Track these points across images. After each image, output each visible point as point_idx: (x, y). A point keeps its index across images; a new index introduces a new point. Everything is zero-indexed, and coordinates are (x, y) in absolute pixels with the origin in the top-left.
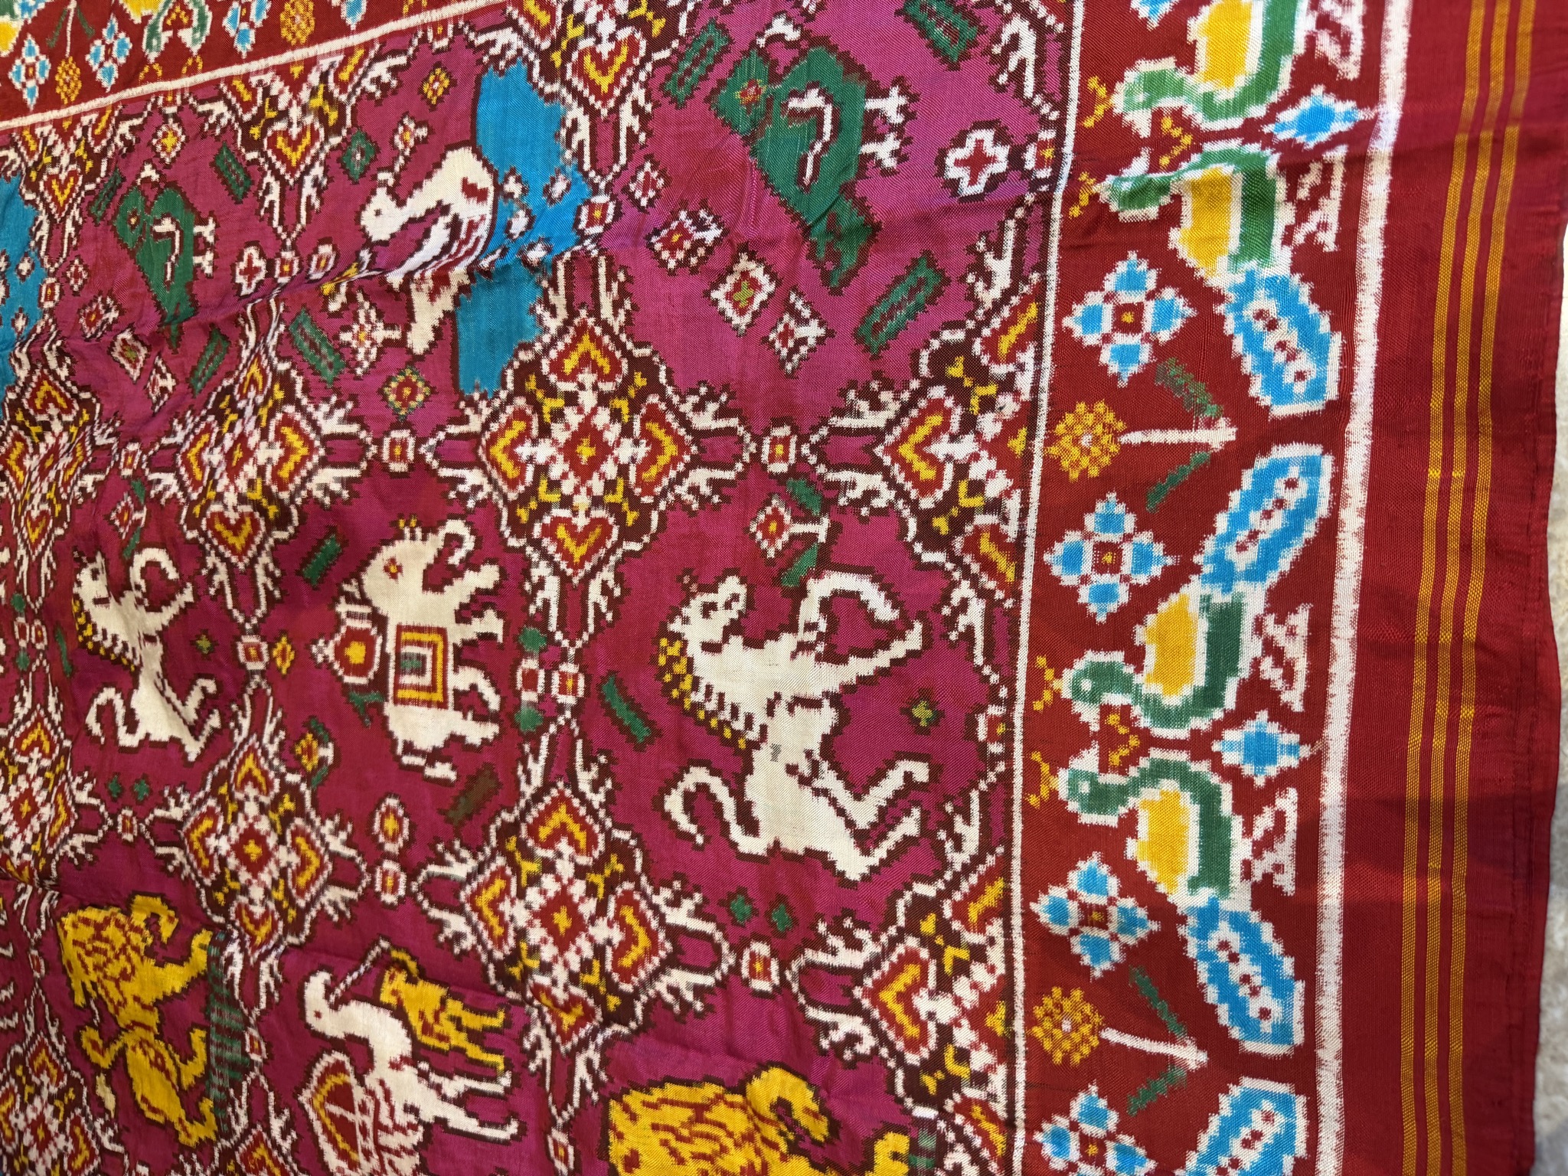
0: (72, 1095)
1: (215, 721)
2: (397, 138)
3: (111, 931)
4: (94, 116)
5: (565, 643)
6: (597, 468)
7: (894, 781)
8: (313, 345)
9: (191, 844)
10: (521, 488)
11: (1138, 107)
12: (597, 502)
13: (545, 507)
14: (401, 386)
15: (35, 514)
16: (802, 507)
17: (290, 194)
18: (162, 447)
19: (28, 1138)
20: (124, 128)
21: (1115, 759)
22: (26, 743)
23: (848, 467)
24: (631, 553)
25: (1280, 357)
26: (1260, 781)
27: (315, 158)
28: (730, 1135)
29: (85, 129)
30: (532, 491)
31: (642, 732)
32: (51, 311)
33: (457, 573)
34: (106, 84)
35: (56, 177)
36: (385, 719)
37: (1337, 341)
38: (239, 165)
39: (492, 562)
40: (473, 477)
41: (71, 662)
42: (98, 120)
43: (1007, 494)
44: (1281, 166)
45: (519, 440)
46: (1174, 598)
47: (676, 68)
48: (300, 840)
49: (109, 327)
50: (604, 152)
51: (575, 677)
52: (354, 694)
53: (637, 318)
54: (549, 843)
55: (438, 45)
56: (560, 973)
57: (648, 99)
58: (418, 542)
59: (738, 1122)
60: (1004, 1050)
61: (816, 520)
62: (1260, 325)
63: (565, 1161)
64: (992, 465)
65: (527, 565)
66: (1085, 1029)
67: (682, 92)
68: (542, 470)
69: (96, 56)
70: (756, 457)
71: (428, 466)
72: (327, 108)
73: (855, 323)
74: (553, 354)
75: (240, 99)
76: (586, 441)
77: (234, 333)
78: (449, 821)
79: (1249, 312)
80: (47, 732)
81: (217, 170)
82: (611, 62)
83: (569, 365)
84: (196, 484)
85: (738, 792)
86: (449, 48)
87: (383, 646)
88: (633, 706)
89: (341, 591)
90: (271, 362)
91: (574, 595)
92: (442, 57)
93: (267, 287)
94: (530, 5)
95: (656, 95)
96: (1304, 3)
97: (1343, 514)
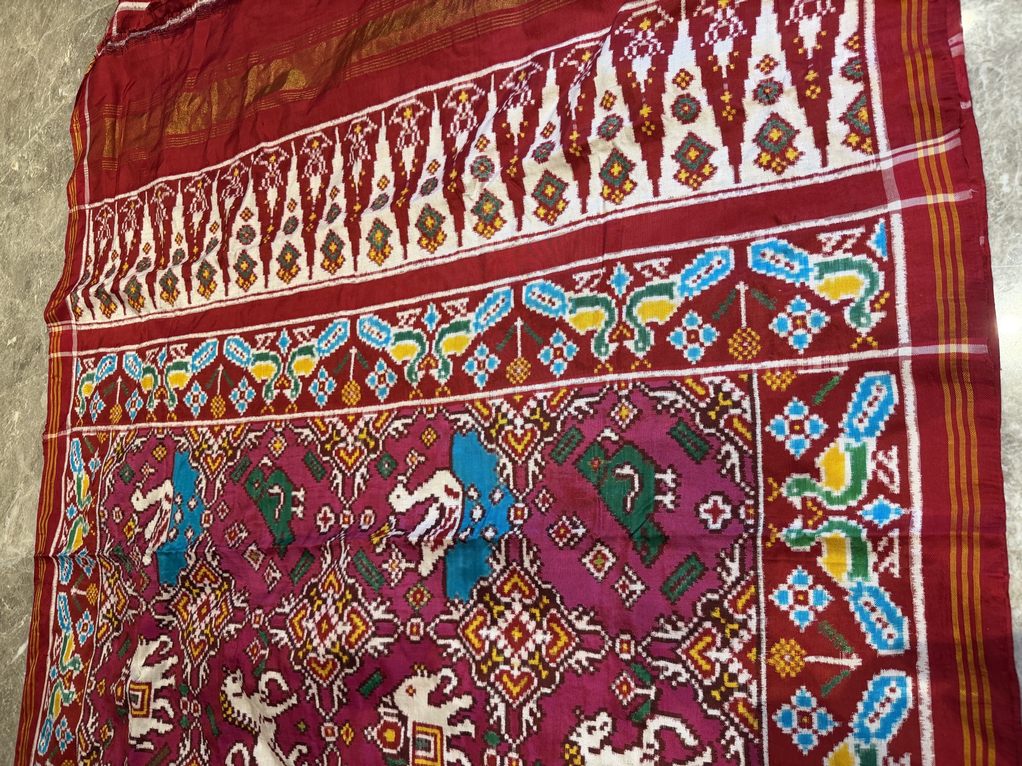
2: (408, 460)
4: (234, 427)
5: (510, 741)
6: (524, 644)
8: (367, 570)
10: (483, 654)
11: (793, 495)
12: (524, 663)
13: (496, 665)
14: (415, 593)
15: (196, 640)
16: (640, 680)
17: (348, 482)
18: (276, 613)
20: (252, 435)
23: (663, 659)
24: (545, 694)
25: (879, 626)
27: (362, 464)
29: (228, 433)
30: (489, 656)
32: (208, 529)
33: (448, 698)
34: (241, 412)
35: (210, 456)
37: (906, 620)
38: (319, 462)
39: (468, 694)
40: (455, 644)
41: (218, 728)
42: (236, 430)
43: (750, 682)
44: (868, 537)
45: (480, 627)
46: (841, 744)
47: (556, 446)
49: (243, 542)
50: (521, 482)
51: (517, 761)
52: (389, 759)
53: (543, 570)
55: (429, 416)
57: (543, 459)
58: (426, 678)
61: (649, 688)
62: (867, 609)
64: (740, 666)
65: (488, 697)
67: (560, 458)
68: (493, 644)
69: (235, 396)
70: (612, 648)
71: (431, 638)
72: (368, 440)
73: (661, 584)
74: (498, 583)
75: (319, 429)
76: (516, 629)
77: (317, 554)
79: (861, 602)
81: (306, 463)
82: (522, 439)
83: (507, 588)
84: (299, 639)
86: (434, 419)
87: (405, 733)
89: (381, 701)
90: (343, 577)
91: (514, 714)
92: (431, 422)
93: (336, 529)
94: (478, 404)
95: (546, 458)
96: (869, 456)
97: (921, 708)
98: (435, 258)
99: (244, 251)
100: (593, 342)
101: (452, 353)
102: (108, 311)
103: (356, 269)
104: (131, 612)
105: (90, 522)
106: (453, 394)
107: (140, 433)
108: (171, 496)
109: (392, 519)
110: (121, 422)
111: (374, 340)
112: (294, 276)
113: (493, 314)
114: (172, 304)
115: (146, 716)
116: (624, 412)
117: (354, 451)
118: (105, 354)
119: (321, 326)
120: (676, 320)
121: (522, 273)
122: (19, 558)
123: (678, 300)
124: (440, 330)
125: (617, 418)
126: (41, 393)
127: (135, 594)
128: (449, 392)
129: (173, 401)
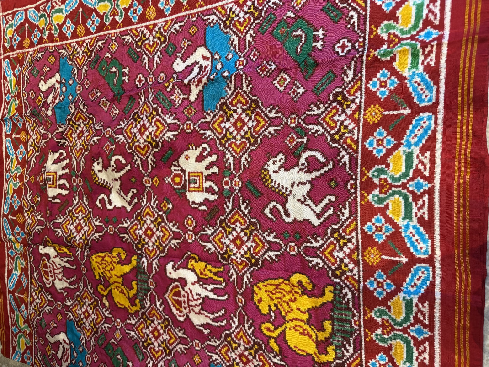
0: (95, 303)
1: (136, 200)
2: (182, 44)
3: (107, 258)
4: (90, 40)
5: (235, 173)
6: (242, 128)
7: (326, 201)
8: (163, 100)
9: (130, 233)
10: (222, 135)
11: (385, 32)
12: (243, 137)
13: (229, 139)
14: (188, 110)
15: (78, 149)
16: (299, 135)
17: (151, 60)
18: (118, 129)
19: (83, 316)
20: (99, 43)
21: (383, 191)
22: (77, 211)
23: (311, 124)
24: (253, 149)
25: (421, 92)
26: (419, 193)
27: (158, 50)
28: (285, 291)
29: (87, 44)
30: (225, 135)
31: (257, 194)
32: (80, 94)
33: (206, 157)
34: (93, 31)
35: (78, 57)
36: (186, 196)
37: (435, 88)
38: (135, 53)
39: (215, 154)
40: (209, 133)
41: (91, 188)
42: (91, 41)
43: (354, 128)
44: (421, 46)
45: (221, 123)
46: (397, 151)
47: (262, 25)
48: (163, 229)
49: (98, 97)
50: (242, 47)
51: (239, 182)
52: (177, 190)
53: (253, 89)
54: (234, 223)
55: (193, 19)
56: (238, 255)
57: (254, 33)
58: (194, 150)
59: (288, 288)
60: (357, 263)
61: (303, 138)
62: (416, 85)
63: (242, 303)
64: (350, 121)
65: (225, 154)
66: (377, 256)
68: (227, 130)
69: (89, 24)
70: (286, 123)
71: (197, 130)
72: (161, 37)
73: (313, 88)
74: (230, 100)
75: (134, 35)
76: (239, 122)
77: (137, 98)
78: (206, 220)
79: (413, 82)
80: (83, 207)
81: (128, 54)
82: (243, 23)
83: (234, 102)
84: (130, 138)
85: (284, 207)
86: (196, 20)
87: (185, 177)
88: (255, 188)
90: (151, 105)
91: (237, 162)
92: (194, 23)
93: (146, 85)
94: (219, 9)
95: (256, 32)
96: (425, 7)
97: (437, 129)
104: (43, 141)
105: (18, 100)
106: (206, 5)
107: (40, 50)
108: (59, 81)
109: (175, 76)
110: (30, 47)
115: (56, 187)
116: (299, 1)
118: (17, 11)
125: (295, 5)
127: (45, 132)
128: (204, 4)
129: (57, 31)
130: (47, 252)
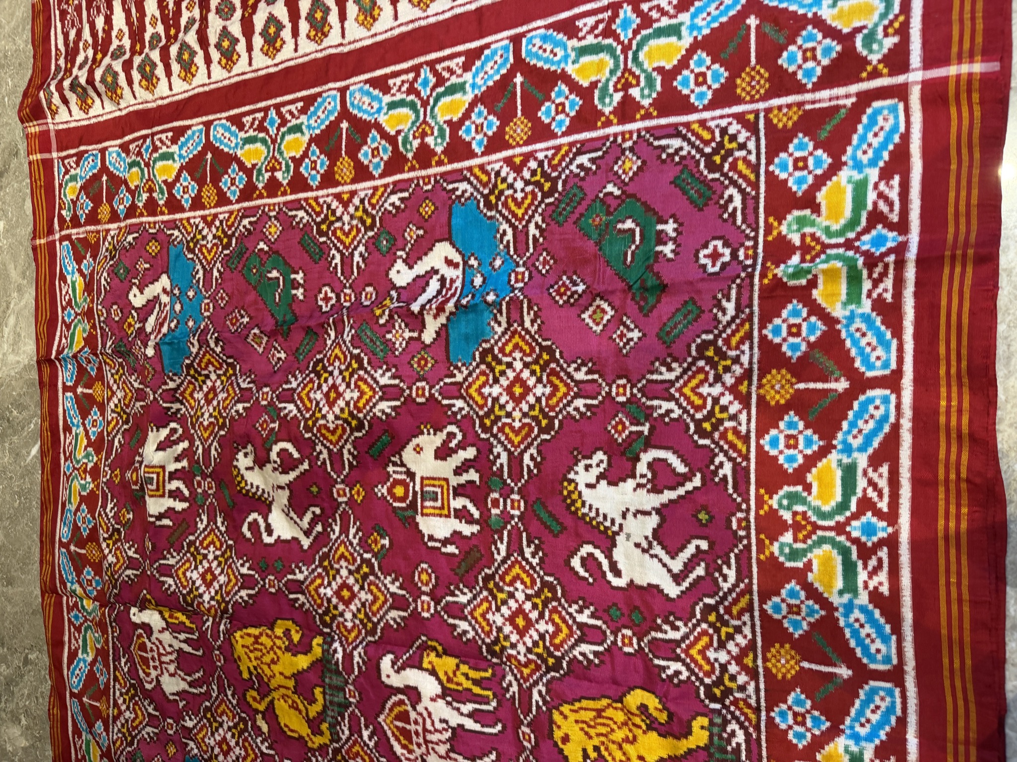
0: (242, 726)
1: (319, 528)
2: (406, 235)
3: (263, 639)
4: (227, 215)
5: (512, 484)
6: (524, 398)
7: (690, 550)
8: (372, 340)
9: (310, 592)
10: (486, 409)
11: (794, 232)
12: (525, 415)
13: (498, 418)
14: (419, 360)
15: (206, 423)
16: (635, 418)
17: (347, 261)
18: (284, 390)
19: (217, 750)
20: (246, 222)
21: (801, 536)
22: (205, 543)
23: (657, 398)
24: (546, 440)
25: (868, 349)
26: (869, 544)
27: (359, 242)
28: (615, 723)
29: (221, 222)
30: (491, 410)
31: (556, 528)
32: (208, 317)
33: (454, 451)
34: (233, 199)
35: (205, 246)
36: (417, 524)
37: (895, 342)
38: (315, 244)
39: (473, 445)
40: (459, 404)
41: (233, 500)
42: (229, 217)
43: (740, 412)
44: (864, 264)
45: (483, 385)
46: (824, 460)
47: (557, 207)
48: (372, 587)
49: (245, 326)
50: (521, 246)
51: (519, 501)
52: (399, 512)
53: (544, 327)
54: (511, 584)
55: (426, 188)
56: (521, 648)
57: (543, 221)
58: (432, 436)
59: (620, 717)
60: (753, 674)
61: (643, 424)
62: (858, 335)
63: (530, 741)
64: (731, 398)
65: (492, 446)
66: (792, 662)
67: (561, 219)
68: (496, 400)
69: (225, 183)
70: (609, 394)
71: (436, 399)
72: (365, 217)
73: (657, 330)
74: (500, 344)
75: (313, 210)
76: (518, 385)
77: (320, 331)
78: (456, 574)
80: (217, 537)
81: (302, 246)
82: (522, 202)
83: (508, 349)
84: (308, 410)
85: (609, 556)
86: (432, 190)
87: (414, 487)
88: (551, 515)
89: (390, 461)
90: (348, 348)
91: (515, 461)
92: (429, 194)
93: (338, 307)
94: (476, 171)
95: (548, 220)
96: (870, 187)
97: (902, 421)
98: (428, 17)
99: (225, 28)
100: (597, 93)
101: (448, 118)
102: (85, 106)
103: (343, 36)
104: (138, 404)
105: (89, 322)
106: (450, 162)
107: (131, 229)
108: (169, 289)
109: (394, 293)
110: (111, 221)
111: (365, 112)
112: (278, 51)
113: (491, 72)
114: (152, 92)
115: (163, 496)
116: (628, 165)
117: (350, 230)
118: (86, 152)
119: (309, 101)
120: (684, 63)
121: (522, 25)
122: (22, 366)
123: (687, 41)
124: (434, 94)
125: (620, 172)
126: (24, 200)
127: (141, 387)
128: (446, 161)
129: (163, 193)
130: (146, 620)
